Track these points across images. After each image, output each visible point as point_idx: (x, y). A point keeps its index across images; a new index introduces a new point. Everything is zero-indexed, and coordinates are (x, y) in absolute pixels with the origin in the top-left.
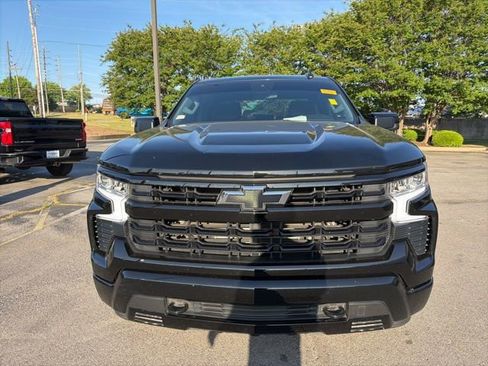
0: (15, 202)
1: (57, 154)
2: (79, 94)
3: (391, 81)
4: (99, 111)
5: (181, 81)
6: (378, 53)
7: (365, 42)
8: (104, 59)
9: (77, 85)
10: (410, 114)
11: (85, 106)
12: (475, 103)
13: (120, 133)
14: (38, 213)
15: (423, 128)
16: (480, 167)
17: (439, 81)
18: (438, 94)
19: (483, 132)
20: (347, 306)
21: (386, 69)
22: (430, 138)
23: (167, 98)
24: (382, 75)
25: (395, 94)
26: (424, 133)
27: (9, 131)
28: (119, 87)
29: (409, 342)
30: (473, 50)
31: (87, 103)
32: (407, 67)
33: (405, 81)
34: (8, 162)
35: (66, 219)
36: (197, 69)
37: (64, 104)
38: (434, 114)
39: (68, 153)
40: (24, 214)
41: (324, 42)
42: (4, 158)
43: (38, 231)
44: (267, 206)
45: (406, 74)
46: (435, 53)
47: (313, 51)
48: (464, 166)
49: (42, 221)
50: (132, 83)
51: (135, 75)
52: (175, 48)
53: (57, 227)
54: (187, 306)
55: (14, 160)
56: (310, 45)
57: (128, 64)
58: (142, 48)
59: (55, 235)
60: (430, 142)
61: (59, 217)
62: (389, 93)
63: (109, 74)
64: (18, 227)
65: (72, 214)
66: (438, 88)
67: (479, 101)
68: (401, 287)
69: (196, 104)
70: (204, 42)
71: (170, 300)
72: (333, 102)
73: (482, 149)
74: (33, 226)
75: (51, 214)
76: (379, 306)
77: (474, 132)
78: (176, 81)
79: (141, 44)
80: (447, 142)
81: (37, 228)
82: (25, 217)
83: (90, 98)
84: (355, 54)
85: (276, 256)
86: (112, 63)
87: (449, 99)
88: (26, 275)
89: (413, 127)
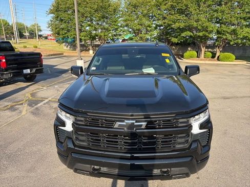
0: (9, 97)
1: (28, 71)
2: (35, 29)
3: (200, 28)
4: (46, 38)
5: (89, 25)
6: (193, 12)
7: (187, 6)
8: (48, 13)
9: (33, 24)
10: (209, 42)
11: (38, 35)
12: (242, 39)
13: (58, 53)
14: (22, 104)
15: (215, 50)
16: (242, 75)
17: (224, 27)
18: (223, 34)
19: (246, 52)
20: (171, 170)
21: (197, 21)
22: (218, 57)
23: (82, 34)
24: (195, 23)
25: (201, 34)
26: (215, 54)
27: (4, 60)
28: (56, 28)
29: (198, 178)
30: (243, 10)
31: (39, 33)
32: (208, 20)
33: (207, 27)
34: (5, 76)
35: (37, 108)
36: (98, 19)
37: (27, 34)
38: (221, 44)
39: (34, 70)
40: (16, 105)
41: (165, 5)
42: (2, 75)
43: (24, 115)
44: (136, 129)
45: (207, 24)
46: (223, 12)
47: (159, 9)
48: (234, 74)
49: (25, 109)
50: (63, 26)
51: (65, 22)
52: (86, 7)
53: (33, 113)
54: (100, 168)
55: (7, 75)
56: (157, 6)
57: (61, 16)
58: (68, 8)
59: (32, 117)
60: (218, 59)
61: (33, 107)
62: (198, 34)
63: (51, 21)
64: (14, 113)
65: (39, 105)
66: (224, 31)
67: (245, 38)
68: (195, 161)
69: (101, 59)
70: (101, 4)
71: (93, 166)
72: (167, 61)
73: (245, 63)
74: (21, 112)
75: (29, 105)
76: (184, 170)
77: (241, 53)
78: (87, 25)
79: (68, 5)
80: (227, 59)
81: (23, 113)
82: (17, 107)
83: (41, 31)
84: (181, 12)
85: (140, 149)
86: (52, 15)
87: (229, 37)
88: (22, 141)
89: (210, 50)
